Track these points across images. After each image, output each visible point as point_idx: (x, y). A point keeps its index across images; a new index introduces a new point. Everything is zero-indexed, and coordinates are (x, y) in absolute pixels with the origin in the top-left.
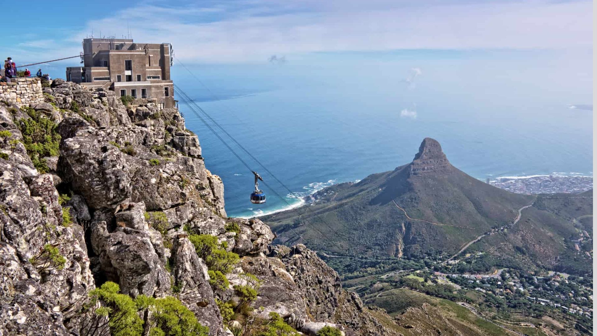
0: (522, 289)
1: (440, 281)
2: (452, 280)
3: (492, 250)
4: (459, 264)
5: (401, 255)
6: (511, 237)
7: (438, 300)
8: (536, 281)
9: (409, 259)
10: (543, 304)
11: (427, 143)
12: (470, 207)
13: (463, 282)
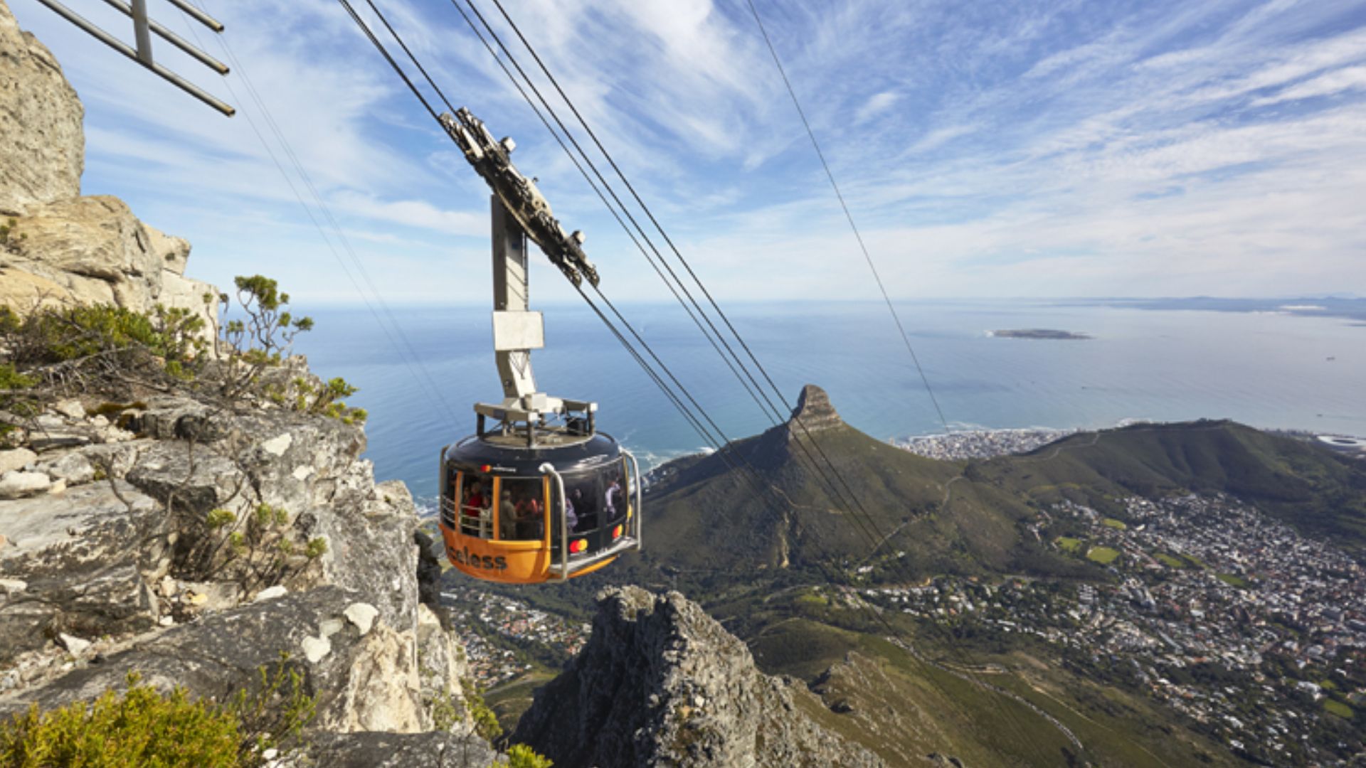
0: (970, 607)
1: (849, 599)
2: (866, 598)
3: (917, 548)
4: (872, 572)
5: (786, 563)
6: (941, 526)
7: (857, 635)
8: (988, 592)
9: (799, 569)
10: (1007, 629)
11: (809, 392)
12: (877, 483)
13: (883, 600)
